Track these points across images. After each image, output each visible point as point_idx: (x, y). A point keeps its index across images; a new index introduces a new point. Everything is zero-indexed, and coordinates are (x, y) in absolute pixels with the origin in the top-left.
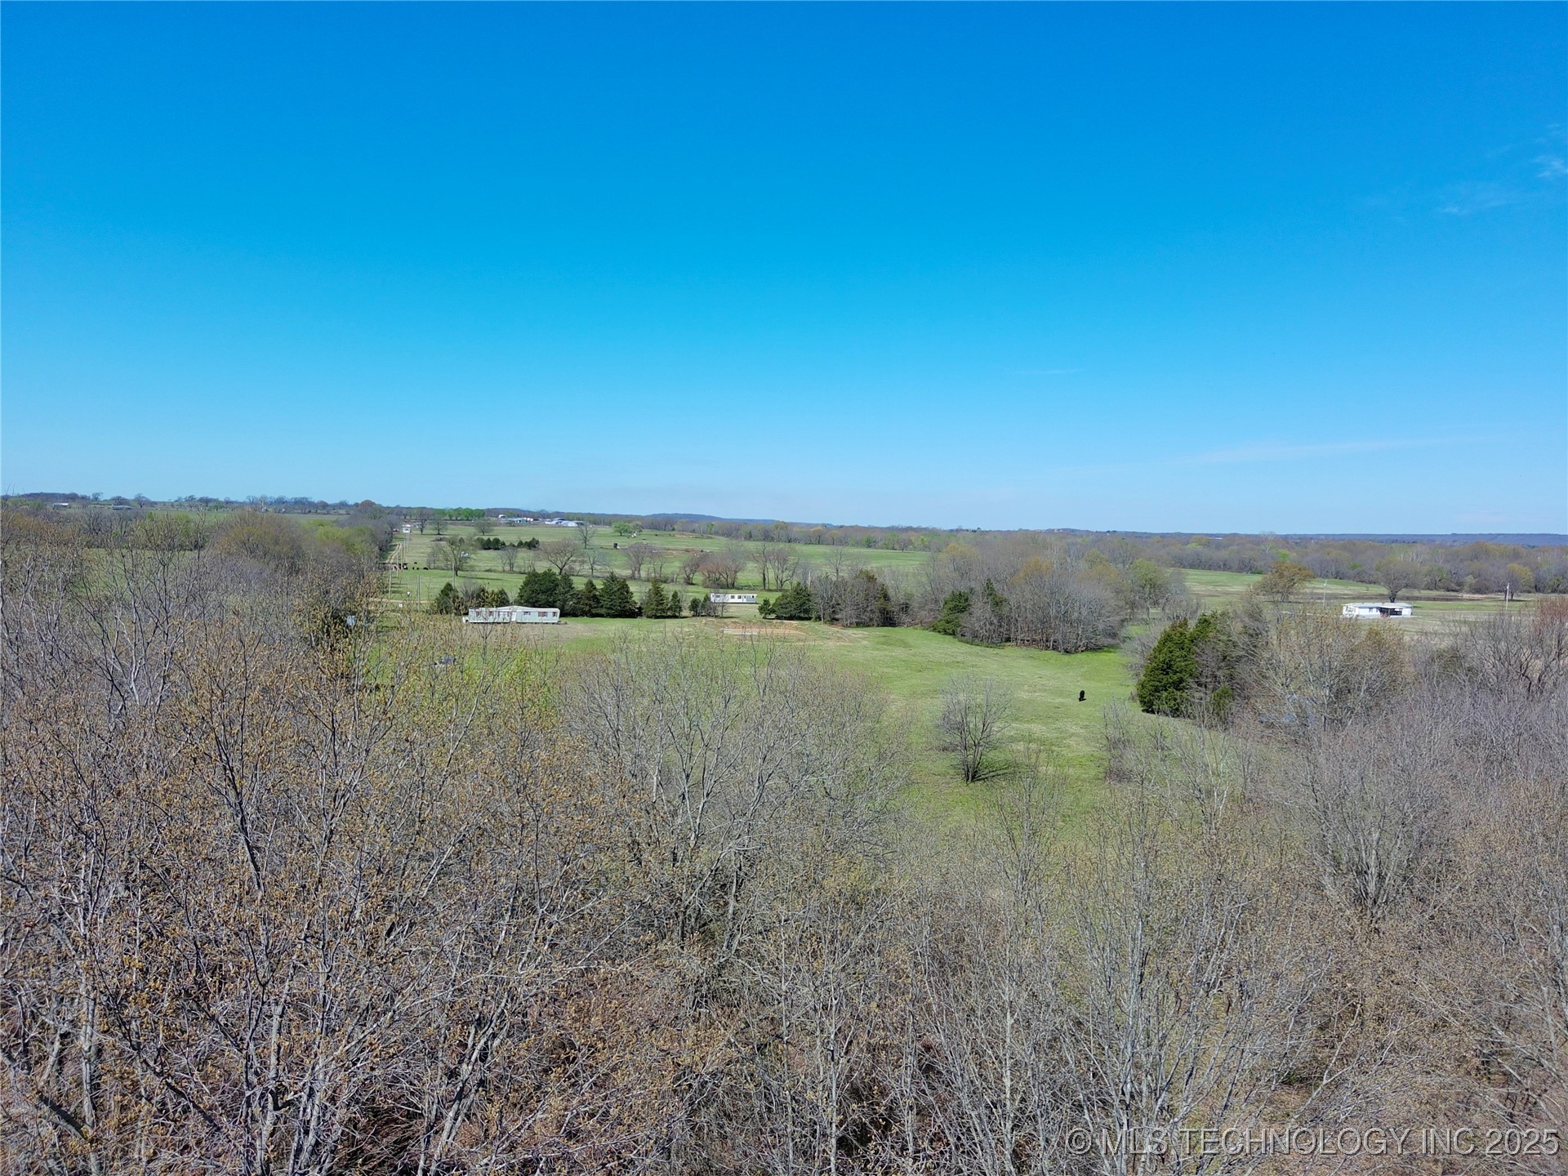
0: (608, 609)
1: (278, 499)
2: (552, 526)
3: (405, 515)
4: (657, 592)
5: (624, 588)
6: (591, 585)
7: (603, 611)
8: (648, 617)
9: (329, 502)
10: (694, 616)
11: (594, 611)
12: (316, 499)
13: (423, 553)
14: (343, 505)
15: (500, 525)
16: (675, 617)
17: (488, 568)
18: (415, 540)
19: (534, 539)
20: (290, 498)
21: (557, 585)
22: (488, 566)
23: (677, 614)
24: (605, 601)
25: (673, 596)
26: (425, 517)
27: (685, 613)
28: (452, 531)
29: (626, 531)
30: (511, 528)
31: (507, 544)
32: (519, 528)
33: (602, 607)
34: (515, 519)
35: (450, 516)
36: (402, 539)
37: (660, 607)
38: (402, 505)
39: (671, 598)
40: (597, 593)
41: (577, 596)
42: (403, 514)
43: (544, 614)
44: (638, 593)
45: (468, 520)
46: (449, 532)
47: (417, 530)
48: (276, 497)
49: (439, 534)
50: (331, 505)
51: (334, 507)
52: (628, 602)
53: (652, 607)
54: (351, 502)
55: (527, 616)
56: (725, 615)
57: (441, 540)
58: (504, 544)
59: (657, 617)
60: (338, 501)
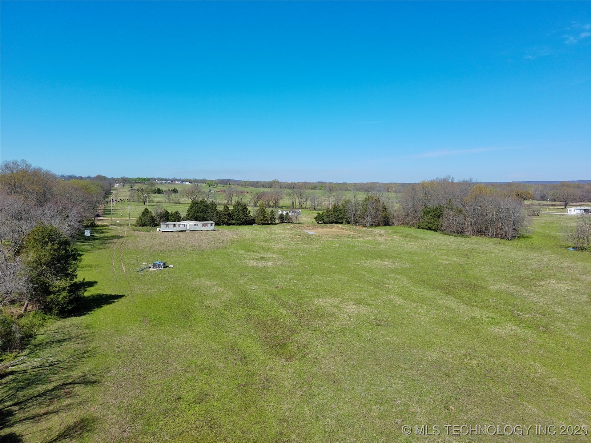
0: (237, 220)
1: (61, 176)
2: (179, 184)
3: (116, 181)
4: (263, 211)
5: (245, 208)
6: (226, 207)
7: (234, 222)
8: (259, 224)
9: (83, 176)
10: (280, 223)
11: (229, 222)
12: (78, 175)
13: (125, 195)
14: (89, 178)
15: (157, 184)
16: (272, 224)
17: (158, 201)
18: (121, 190)
19: (175, 188)
20: (67, 175)
21: (208, 208)
22: (158, 200)
23: (273, 222)
24: (236, 217)
25: (271, 213)
26: (124, 181)
27: (277, 222)
28: (136, 186)
29: (212, 185)
30: (162, 185)
31: (163, 191)
32: (166, 185)
33: (233, 219)
34: (164, 181)
35: (135, 181)
36: (115, 190)
37: (265, 219)
38: (114, 177)
39: (270, 213)
40: (230, 212)
41: (219, 214)
42: (116, 180)
43: (206, 225)
44: (253, 212)
45: (143, 182)
46: (136, 187)
47: (122, 186)
48: (61, 175)
49: (132, 188)
50: (84, 178)
51: (85, 178)
52: (248, 216)
53: (261, 218)
54: (92, 176)
55: (196, 226)
56: (298, 222)
57: (133, 190)
58: (162, 191)
59: (263, 224)
60: (87, 176)
